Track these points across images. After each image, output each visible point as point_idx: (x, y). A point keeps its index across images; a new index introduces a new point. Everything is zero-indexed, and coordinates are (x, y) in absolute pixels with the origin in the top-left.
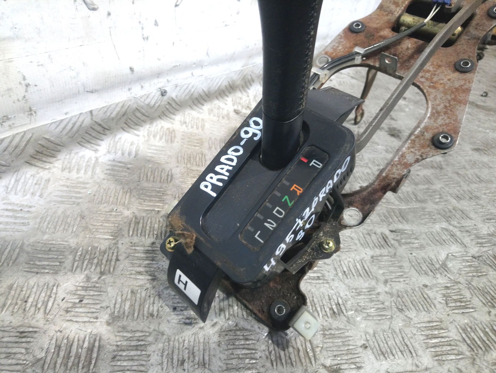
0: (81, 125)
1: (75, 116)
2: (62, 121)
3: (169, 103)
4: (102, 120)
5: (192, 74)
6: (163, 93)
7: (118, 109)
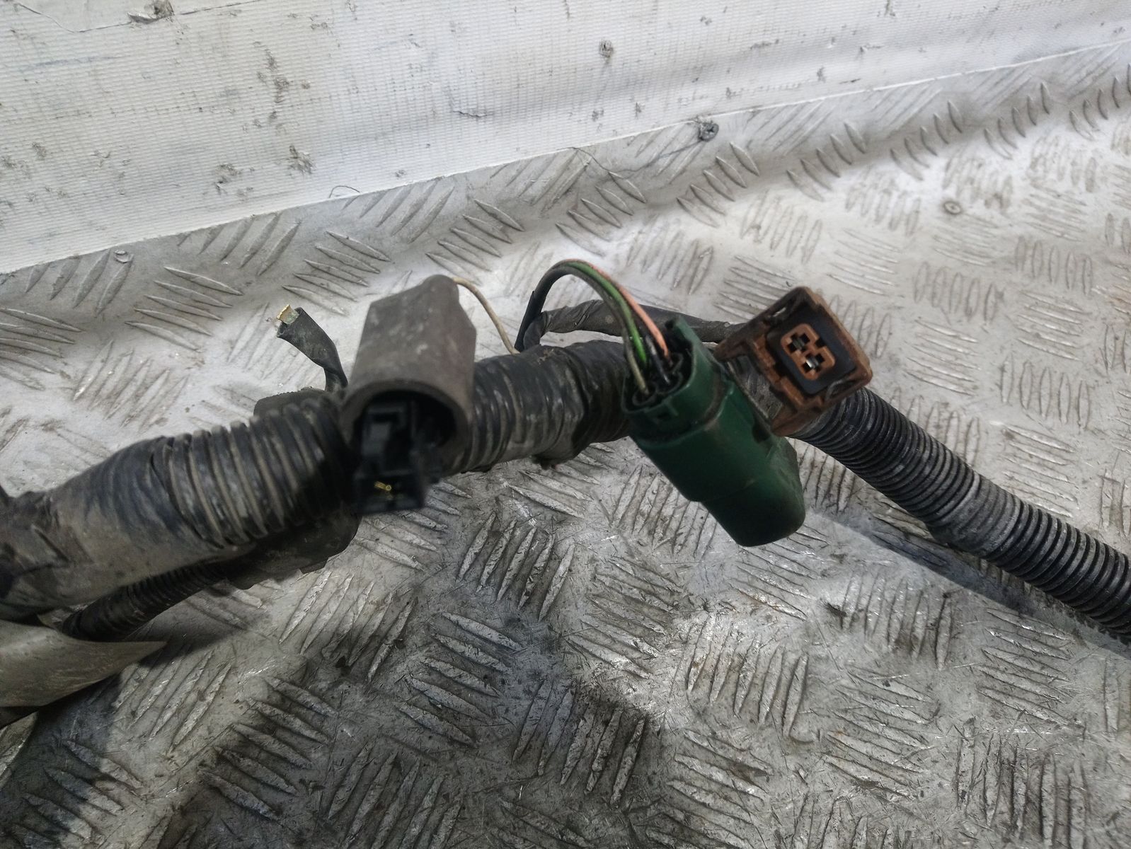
0: (437, 212)
1: (421, 185)
2: (381, 195)
3: (717, 162)
4: (501, 203)
5: (820, 74)
6: (706, 132)
7: (551, 173)
